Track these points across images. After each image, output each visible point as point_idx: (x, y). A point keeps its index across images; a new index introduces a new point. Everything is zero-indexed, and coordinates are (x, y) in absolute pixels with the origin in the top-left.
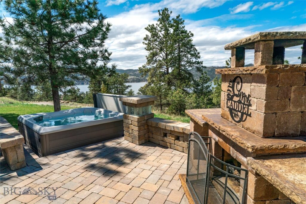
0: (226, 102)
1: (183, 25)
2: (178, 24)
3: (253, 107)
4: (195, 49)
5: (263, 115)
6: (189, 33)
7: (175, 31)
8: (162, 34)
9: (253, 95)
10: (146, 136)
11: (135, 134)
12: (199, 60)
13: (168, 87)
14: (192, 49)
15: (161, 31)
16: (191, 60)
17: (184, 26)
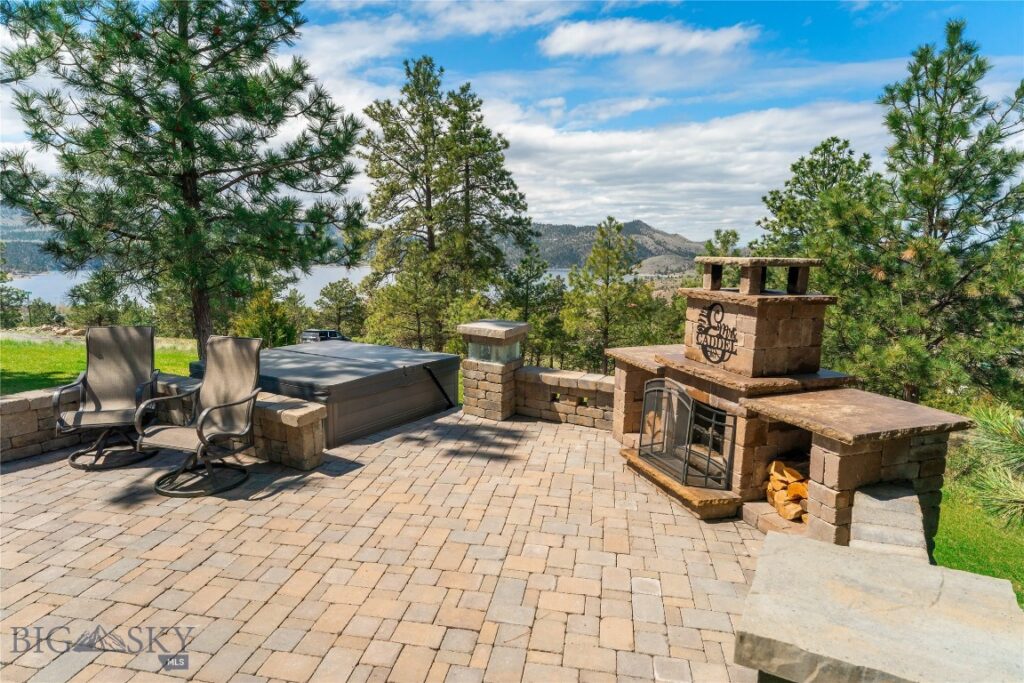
0: (695, 335)
1: (479, 114)
2: (465, 108)
3: (740, 343)
4: (512, 183)
5: (752, 352)
6: (496, 140)
7: (455, 127)
8: (413, 132)
9: (739, 327)
10: (513, 402)
11: (494, 399)
12: (524, 215)
13: (436, 287)
14: (505, 183)
15: (412, 123)
16: (502, 213)
17: (482, 117)
